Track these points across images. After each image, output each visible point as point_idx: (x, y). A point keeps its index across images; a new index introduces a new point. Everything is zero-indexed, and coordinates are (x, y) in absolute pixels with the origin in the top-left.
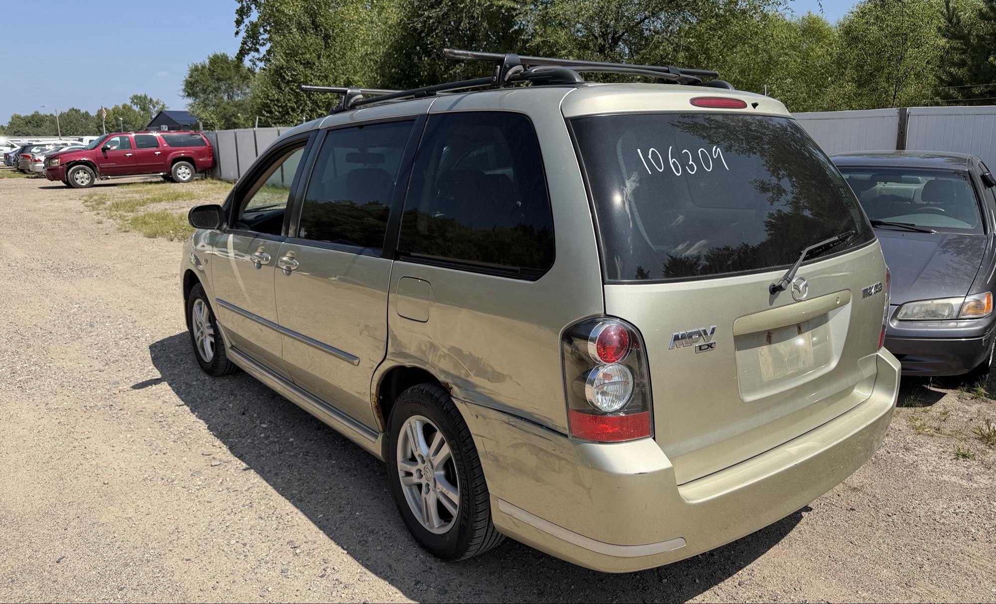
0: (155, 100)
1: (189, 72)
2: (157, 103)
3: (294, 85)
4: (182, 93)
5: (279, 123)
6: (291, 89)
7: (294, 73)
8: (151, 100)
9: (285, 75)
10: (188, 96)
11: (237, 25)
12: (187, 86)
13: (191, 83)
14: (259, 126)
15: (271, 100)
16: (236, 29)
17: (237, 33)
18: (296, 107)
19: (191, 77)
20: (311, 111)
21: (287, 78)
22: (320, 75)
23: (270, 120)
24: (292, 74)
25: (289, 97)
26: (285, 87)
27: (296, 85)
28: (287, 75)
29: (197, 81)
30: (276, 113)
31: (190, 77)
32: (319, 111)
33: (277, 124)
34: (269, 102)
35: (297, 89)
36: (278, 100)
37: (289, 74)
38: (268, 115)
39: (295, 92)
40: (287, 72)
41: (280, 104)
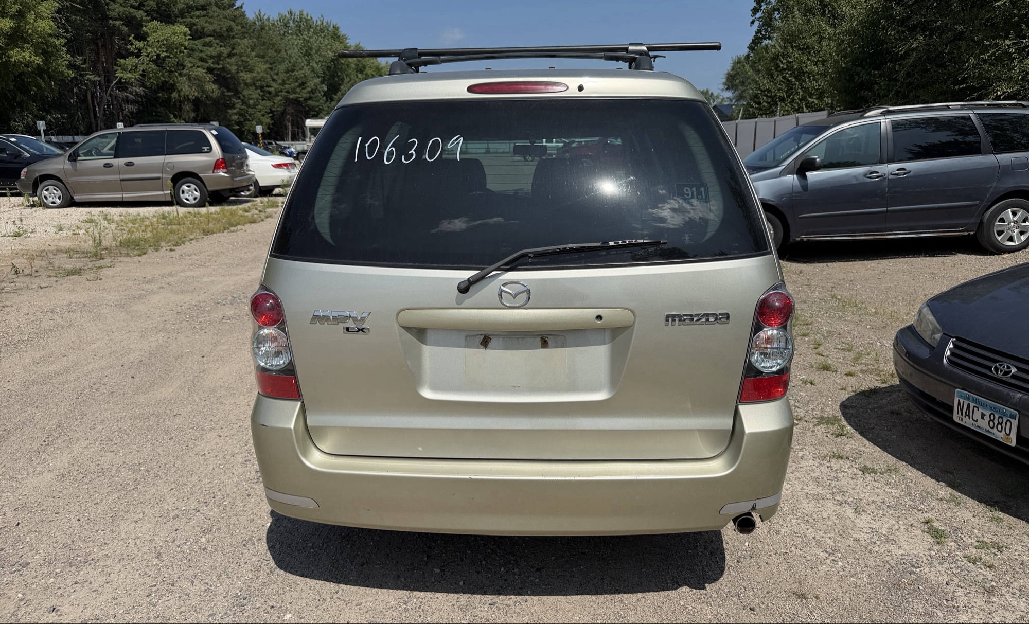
0: (715, 94)
1: (732, 65)
2: (717, 97)
3: (787, 73)
4: (722, 87)
5: (766, 114)
6: (784, 78)
7: (790, 60)
8: (712, 94)
9: (780, 63)
10: (727, 89)
11: (753, 13)
12: (728, 79)
13: (731, 76)
14: (742, 118)
15: (762, 91)
16: (751, 19)
17: (753, 22)
18: (785, 96)
19: (733, 69)
20: (801, 100)
21: (781, 65)
22: (818, 61)
23: (756, 111)
24: (788, 62)
25: (780, 86)
26: (777, 76)
27: (789, 72)
28: (782, 62)
29: (738, 74)
30: (764, 104)
31: (731, 70)
32: (810, 99)
33: (764, 116)
34: (760, 92)
35: (790, 77)
36: (769, 90)
37: (785, 61)
38: (757, 106)
39: (788, 80)
40: (782, 59)
41: (769, 95)
